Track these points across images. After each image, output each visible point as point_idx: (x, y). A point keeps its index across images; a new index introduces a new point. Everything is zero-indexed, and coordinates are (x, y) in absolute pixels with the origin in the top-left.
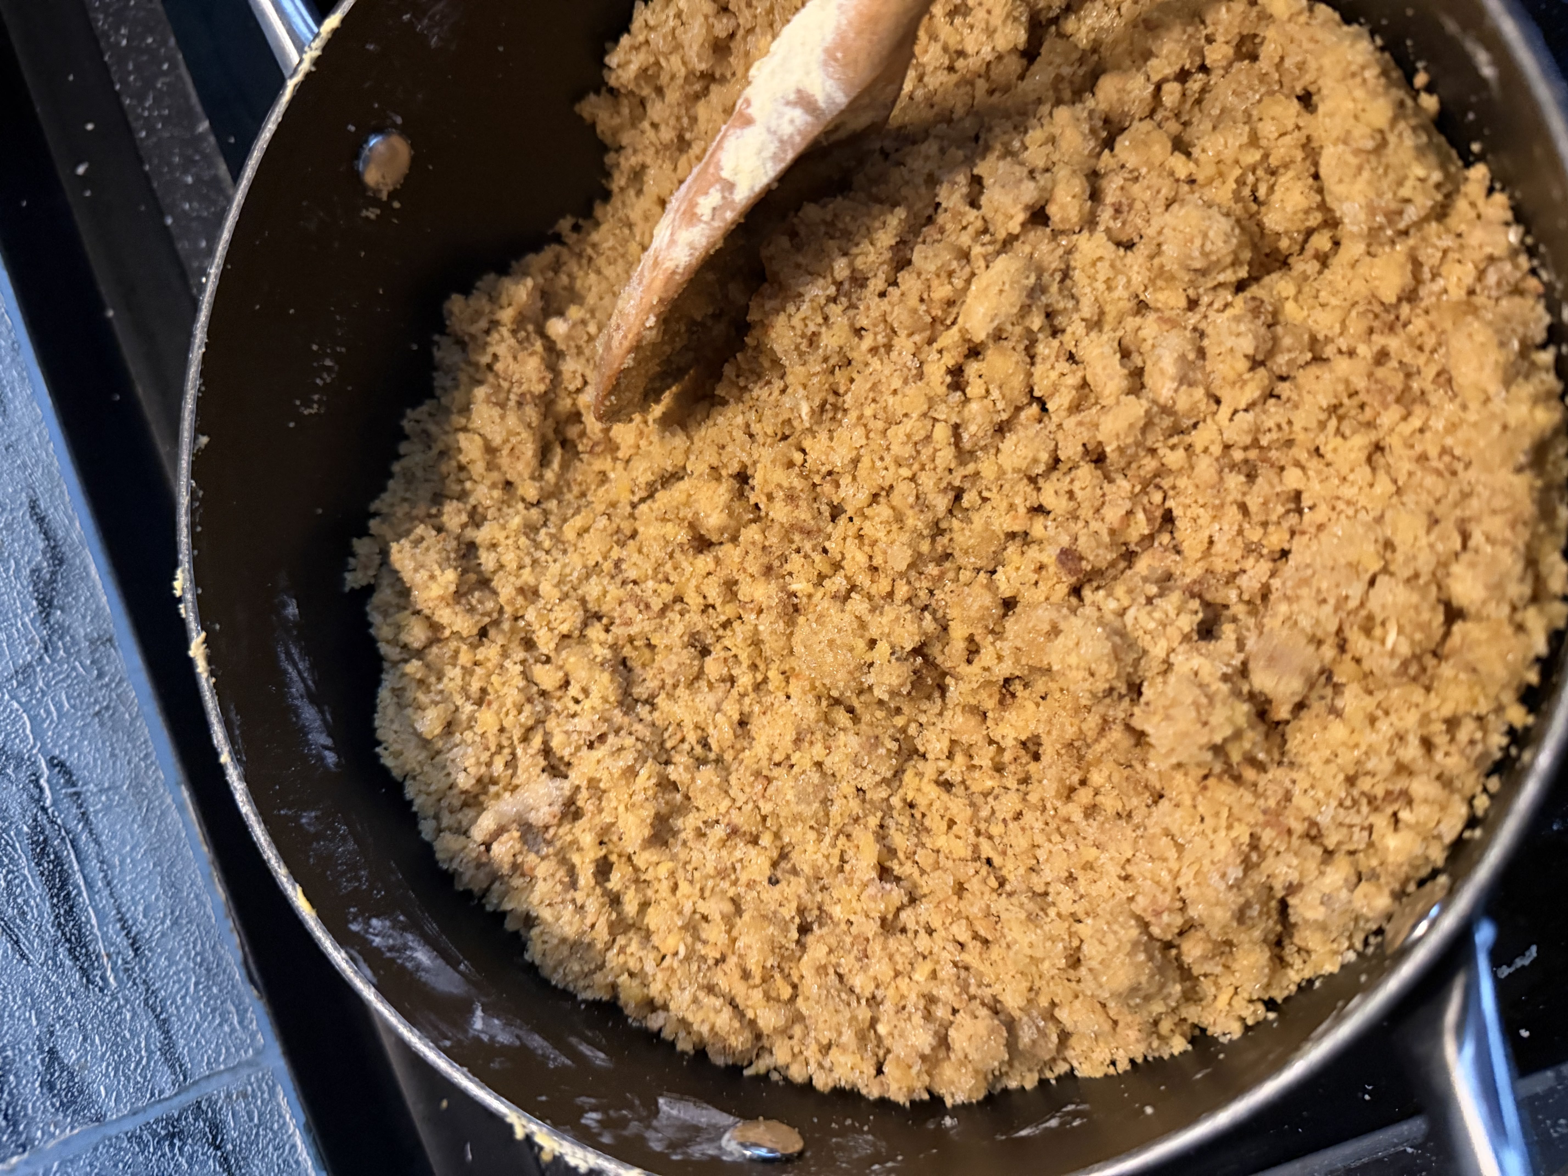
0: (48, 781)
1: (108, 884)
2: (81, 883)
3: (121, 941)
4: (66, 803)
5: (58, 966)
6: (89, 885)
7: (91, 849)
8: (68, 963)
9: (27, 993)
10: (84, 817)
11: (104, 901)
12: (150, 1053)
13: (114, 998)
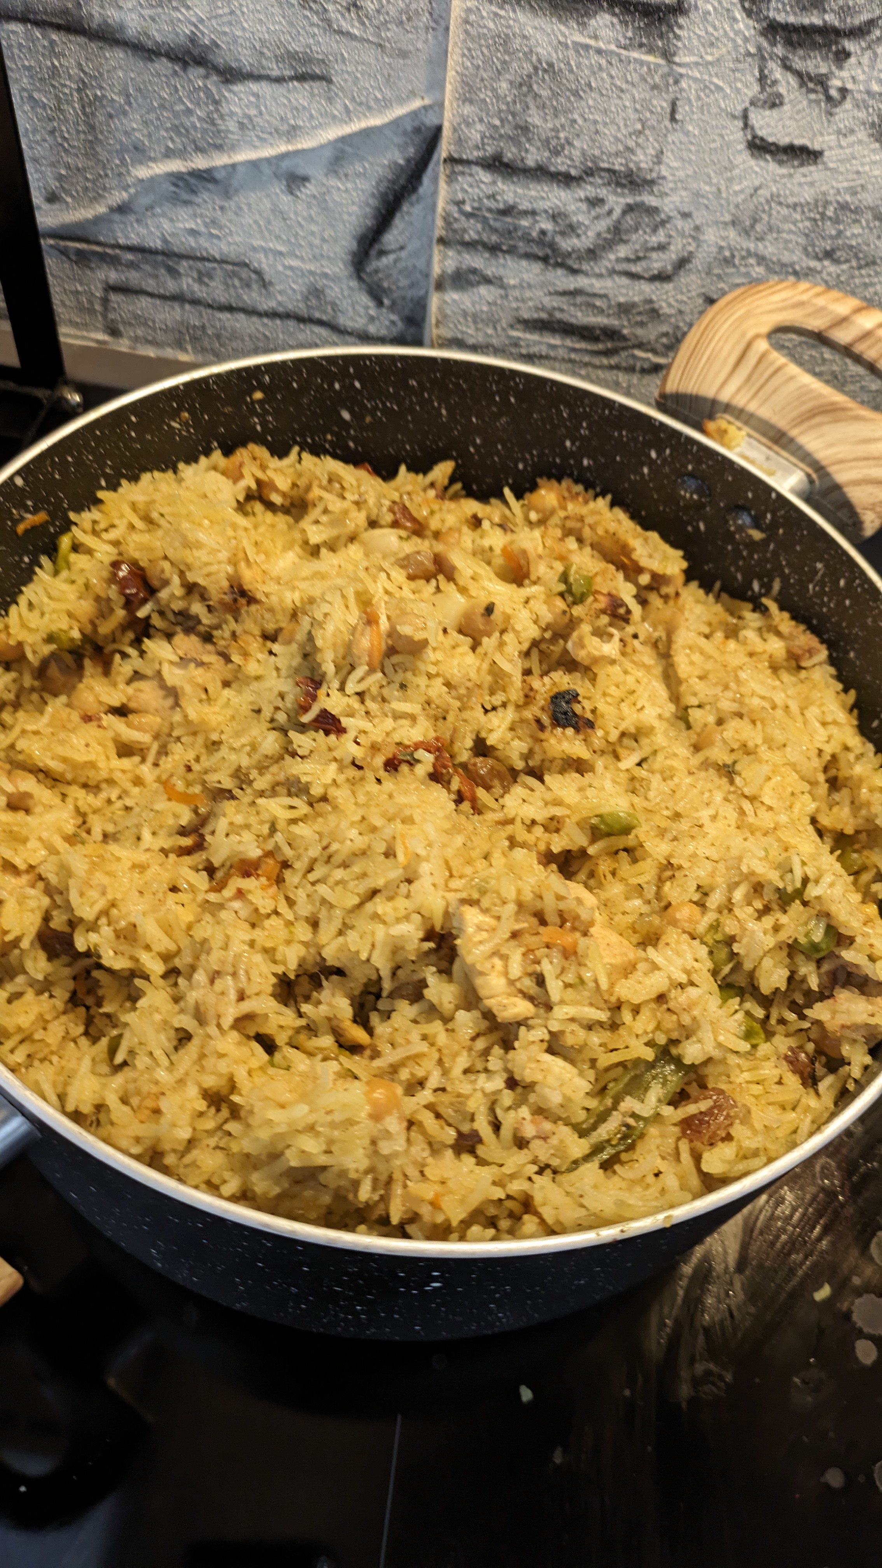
0: (648, 359)
1: (571, 361)
2: (578, 346)
3: (534, 350)
4: (631, 362)
5: (537, 309)
6: (574, 350)
7: (596, 361)
8: (536, 316)
9: (530, 286)
10: (617, 367)
11: (561, 353)
12: (463, 332)
13: (504, 329)
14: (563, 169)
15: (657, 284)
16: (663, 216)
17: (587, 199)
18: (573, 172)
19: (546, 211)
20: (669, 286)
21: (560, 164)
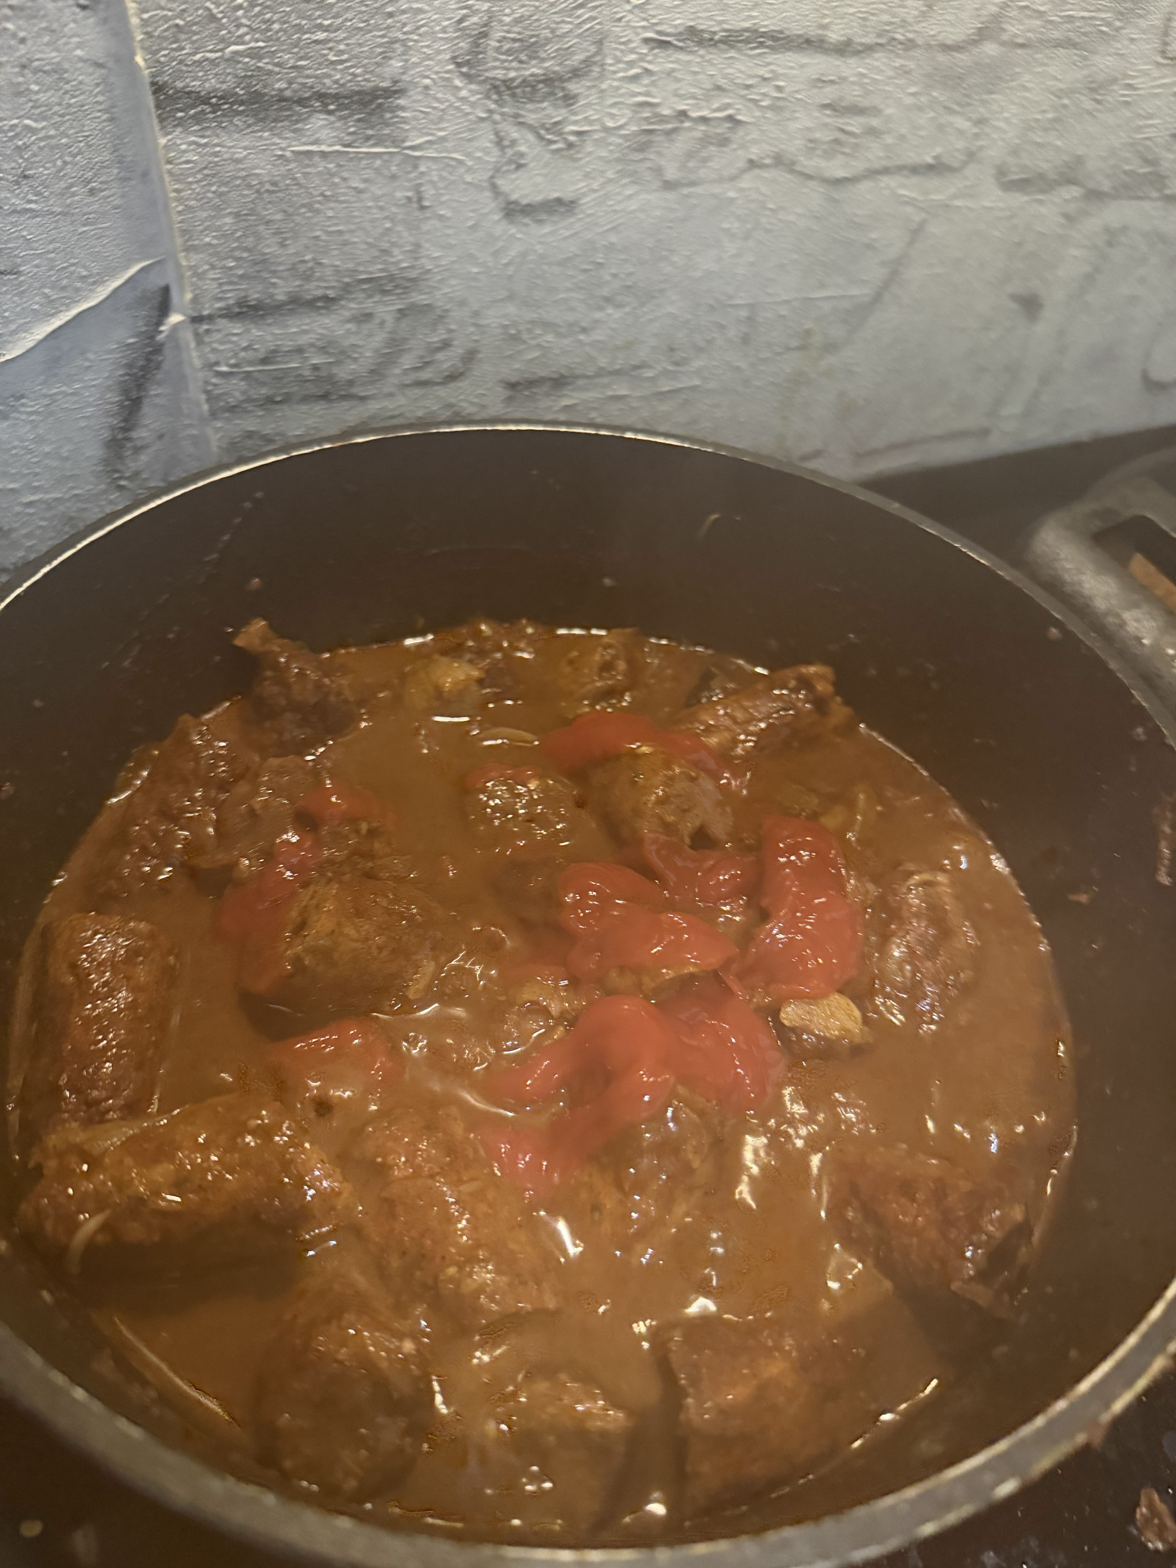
14: (319, 293)
15: (452, 385)
16: (439, 312)
17: (353, 319)
18: (331, 293)
19: (312, 345)
20: (463, 384)
21: (314, 289)
